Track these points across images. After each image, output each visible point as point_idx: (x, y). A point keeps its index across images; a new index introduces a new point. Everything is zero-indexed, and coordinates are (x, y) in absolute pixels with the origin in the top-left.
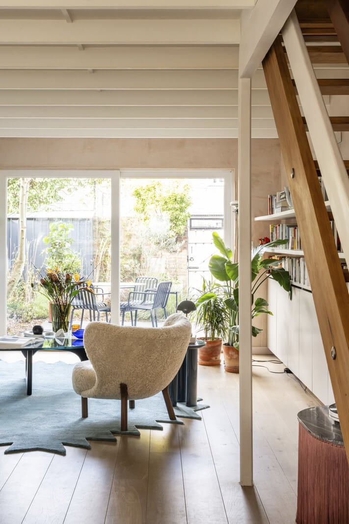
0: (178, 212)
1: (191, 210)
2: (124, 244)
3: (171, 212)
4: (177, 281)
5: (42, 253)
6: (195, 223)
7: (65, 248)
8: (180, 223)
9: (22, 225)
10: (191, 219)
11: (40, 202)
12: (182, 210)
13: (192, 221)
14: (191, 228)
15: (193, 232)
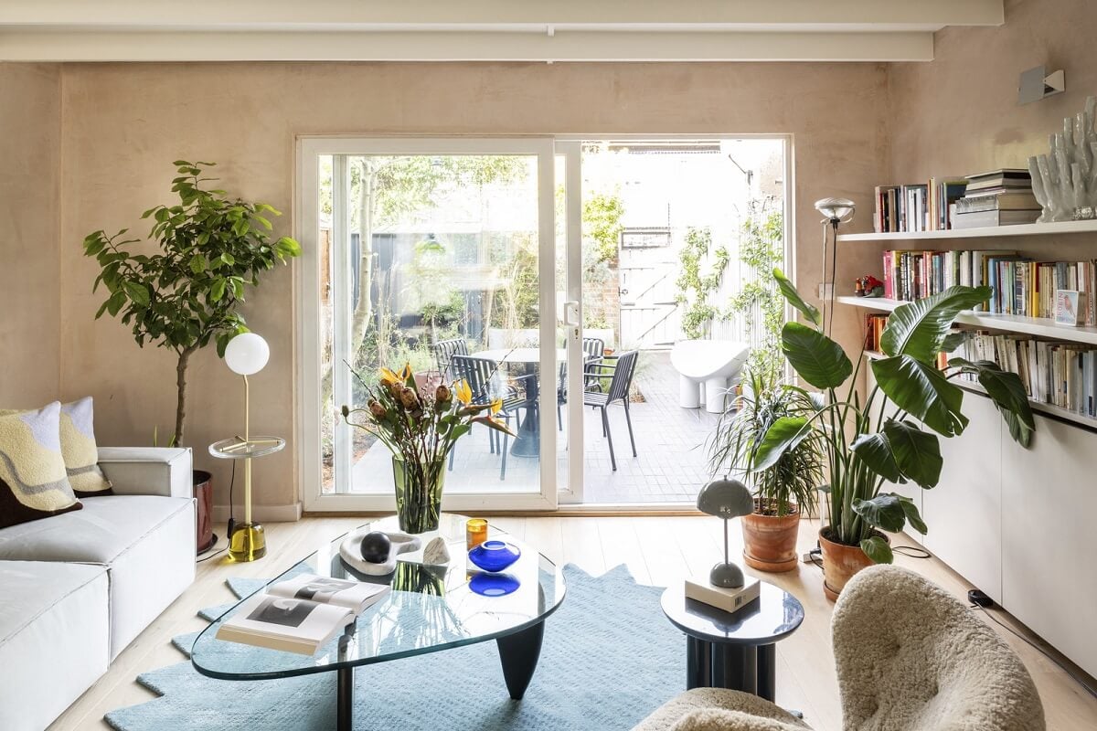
0: (607, 223)
1: (625, 221)
2: (526, 271)
3: (596, 223)
4: (605, 325)
5: (402, 291)
6: (628, 240)
7: (440, 284)
8: (609, 239)
9: (364, 248)
10: (623, 234)
11: (402, 209)
12: (612, 220)
13: (625, 236)
14: (623, 248)
15: (627, 252)
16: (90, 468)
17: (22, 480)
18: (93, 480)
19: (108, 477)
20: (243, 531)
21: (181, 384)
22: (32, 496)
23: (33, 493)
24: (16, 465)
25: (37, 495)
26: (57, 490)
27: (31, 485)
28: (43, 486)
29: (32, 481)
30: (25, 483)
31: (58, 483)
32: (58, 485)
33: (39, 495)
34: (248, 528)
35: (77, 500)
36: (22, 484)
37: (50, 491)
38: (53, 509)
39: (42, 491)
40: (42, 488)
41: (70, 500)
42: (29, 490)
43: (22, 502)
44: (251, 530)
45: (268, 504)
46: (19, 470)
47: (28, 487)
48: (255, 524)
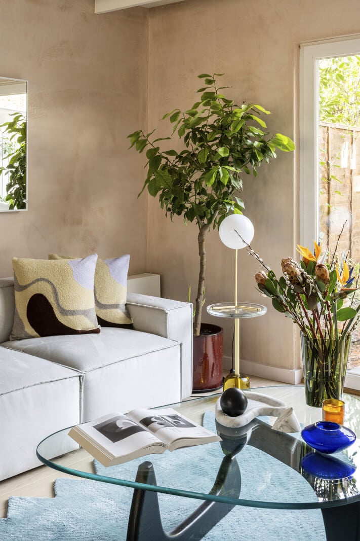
16: (116, 306)
17: (61, 304)
18: (117, 315)
19: (132, 316)
20: (233, 379)
21: (201, 254)
22: (66, 317)
23: (67, 315)
24: (59, 294)
25: (69, 317)
26: (83, 316)
27: (66, 309)
28: (74, 311)
29: (68, 307)
30: (62, 306)
31: (85, 311)
32: (85, 313)
33: (71, 317)
34: (237, 378)
35: (99, 326)
36: (61, 307)
37: (78, 316)
38: (79, 329)
39: (73, 315)
40: (73, 313)
41: (93, 325)
42: (64, 312)
43: (59, 320)
44: (239, 380)
45: (268, 364)
46: (61, 298)
47: (64, 310)
48: (243, 375)
